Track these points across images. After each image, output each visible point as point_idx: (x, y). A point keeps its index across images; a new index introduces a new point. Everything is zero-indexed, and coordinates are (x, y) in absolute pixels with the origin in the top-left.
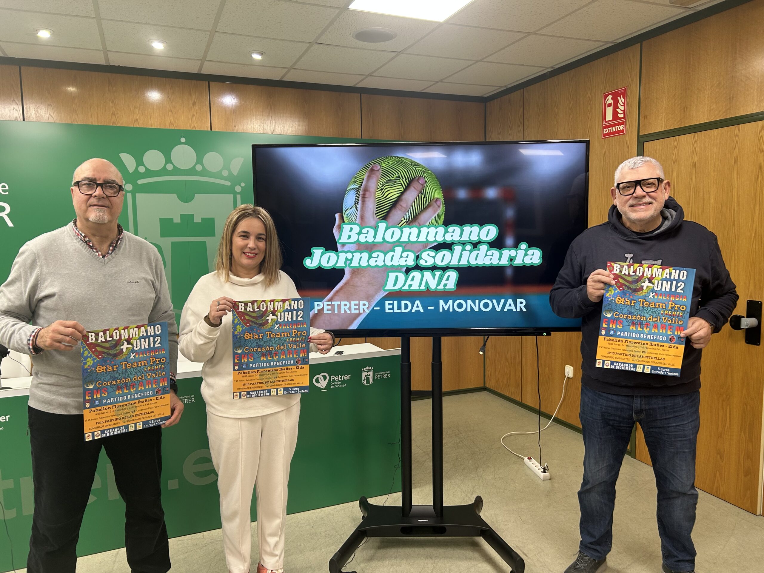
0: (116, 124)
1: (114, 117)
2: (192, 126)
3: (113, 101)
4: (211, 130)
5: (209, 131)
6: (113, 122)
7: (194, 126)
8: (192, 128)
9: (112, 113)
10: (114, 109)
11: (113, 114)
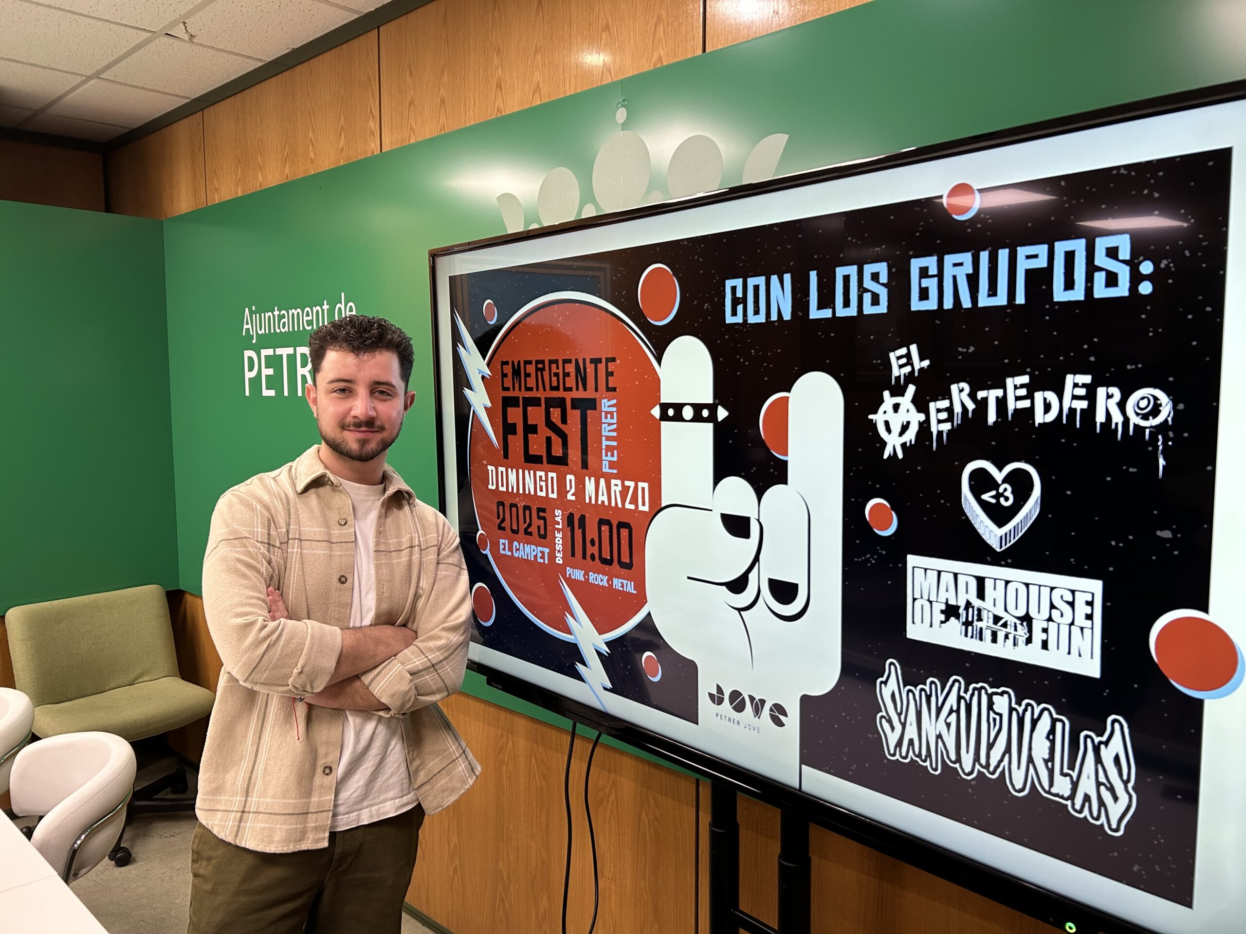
0: (501, 113)
1: (500, 95)
2: (655, 58)
3: (499, 48)
4: (704, 50)
5: (699, 57)
6: (497, 111)
7: (660, 59)
8: (655, 65)
9: (497, 86)
10: (500, 72)
11: (499, 86)
